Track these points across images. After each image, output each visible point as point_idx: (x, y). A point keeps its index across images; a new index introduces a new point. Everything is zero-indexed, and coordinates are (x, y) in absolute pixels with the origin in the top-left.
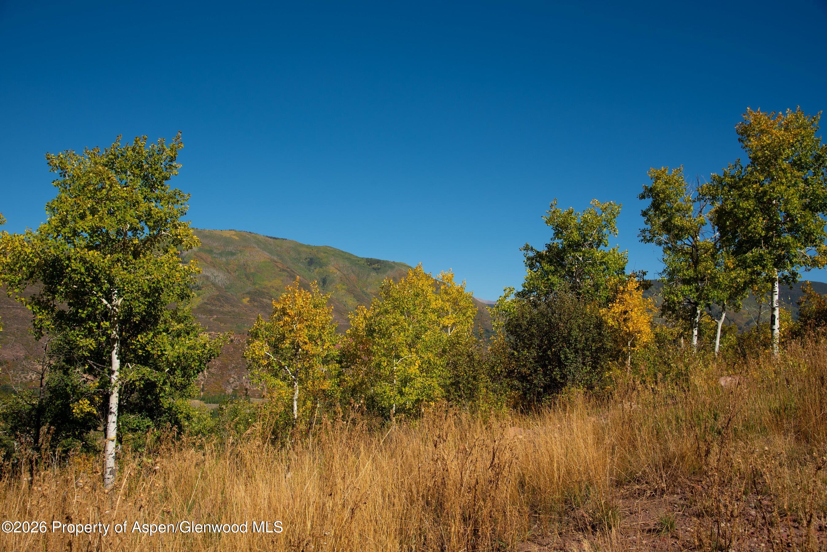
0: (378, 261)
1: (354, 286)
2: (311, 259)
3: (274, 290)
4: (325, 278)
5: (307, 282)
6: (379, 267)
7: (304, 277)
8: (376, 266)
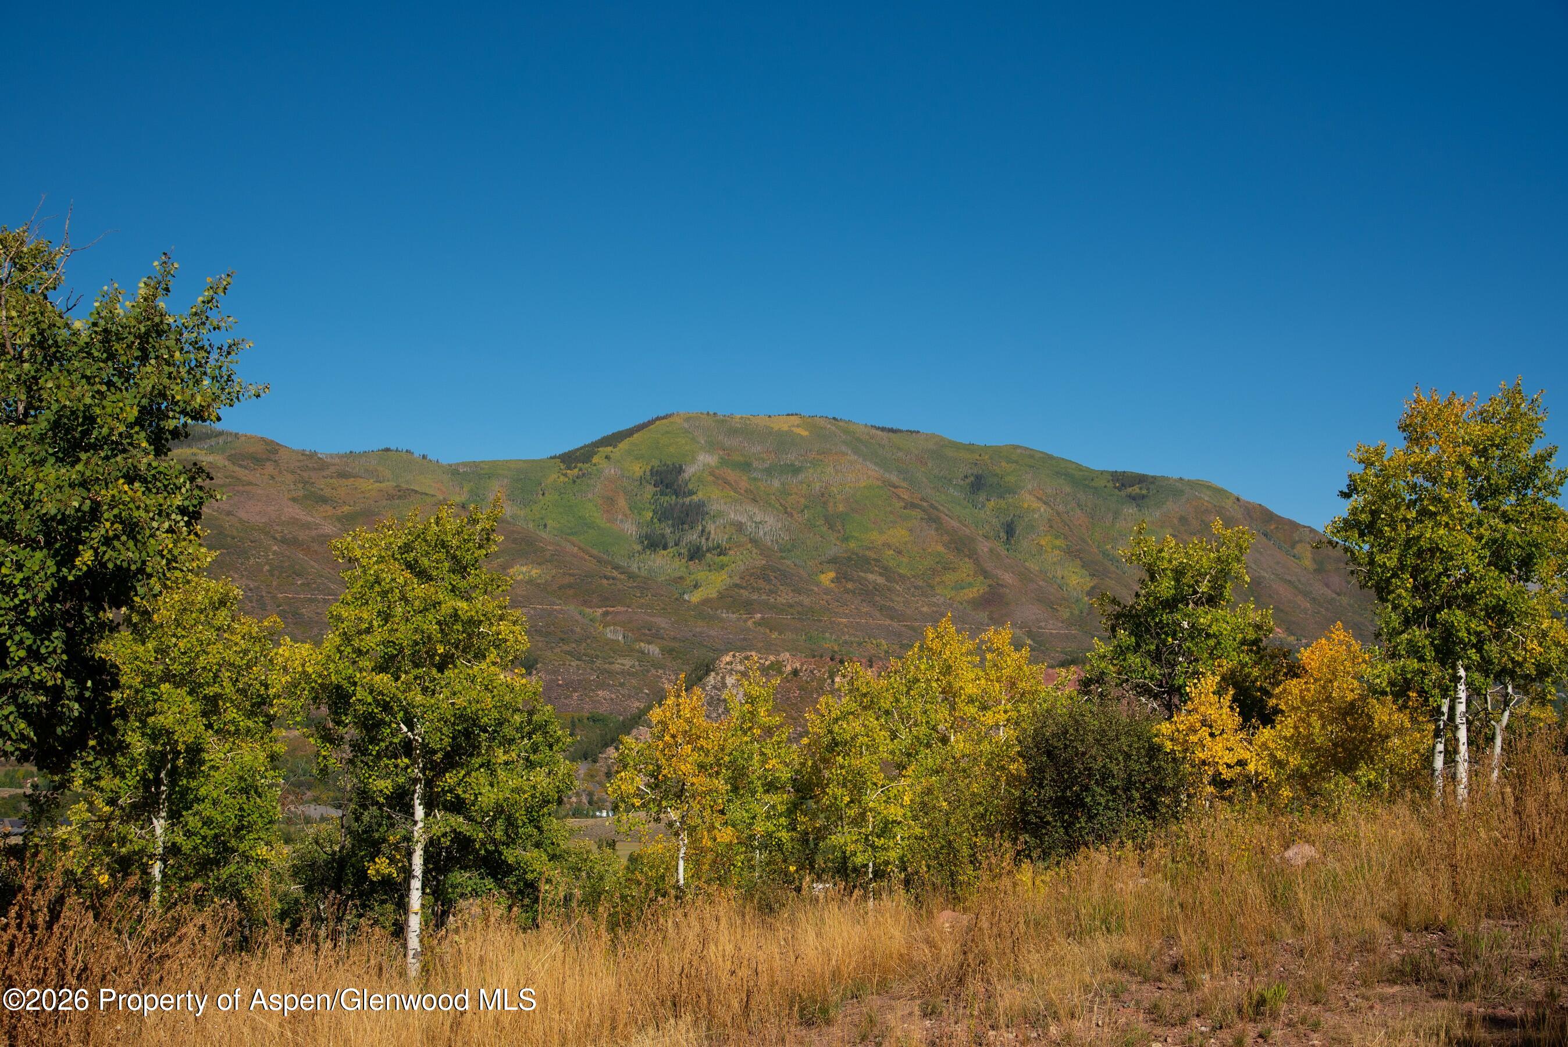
0: (1141, 479)
1: (1084, 541)
2: (978, 478)
3: (891, 552)
4: (1012, 522)
5: (968, 531)
6: (1144, 492)
7: (960, 522)
8: (1135, 490)
